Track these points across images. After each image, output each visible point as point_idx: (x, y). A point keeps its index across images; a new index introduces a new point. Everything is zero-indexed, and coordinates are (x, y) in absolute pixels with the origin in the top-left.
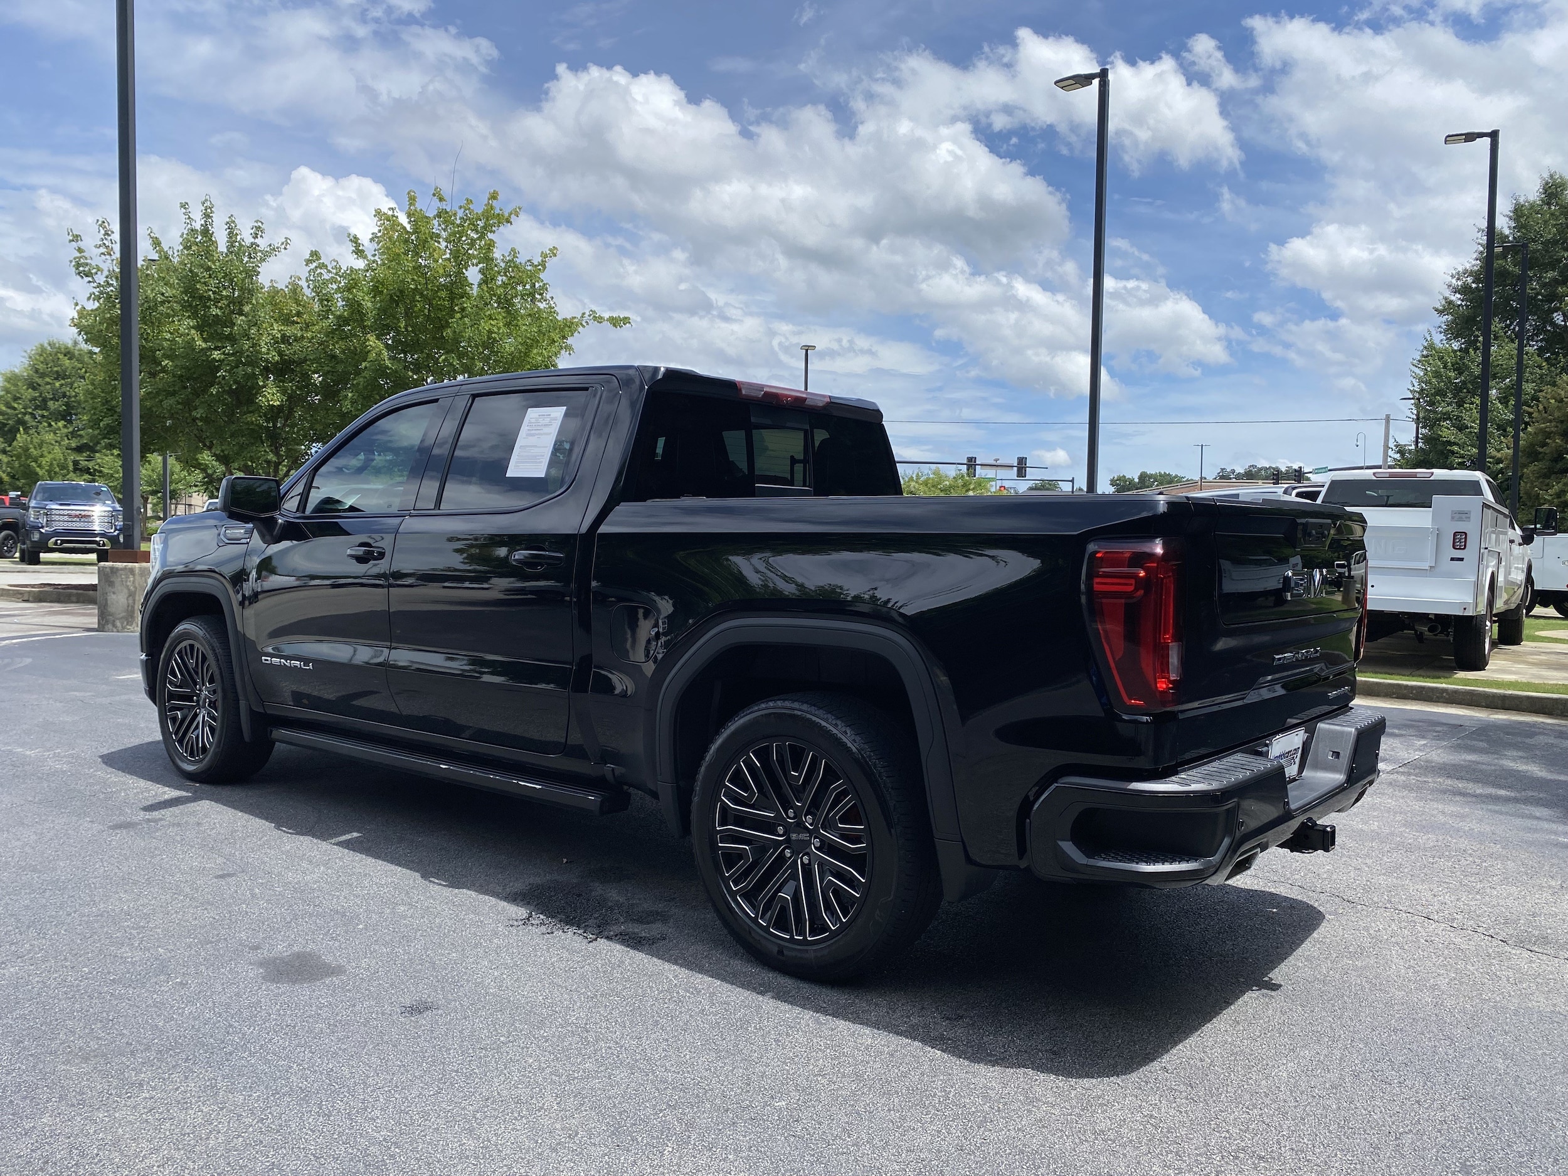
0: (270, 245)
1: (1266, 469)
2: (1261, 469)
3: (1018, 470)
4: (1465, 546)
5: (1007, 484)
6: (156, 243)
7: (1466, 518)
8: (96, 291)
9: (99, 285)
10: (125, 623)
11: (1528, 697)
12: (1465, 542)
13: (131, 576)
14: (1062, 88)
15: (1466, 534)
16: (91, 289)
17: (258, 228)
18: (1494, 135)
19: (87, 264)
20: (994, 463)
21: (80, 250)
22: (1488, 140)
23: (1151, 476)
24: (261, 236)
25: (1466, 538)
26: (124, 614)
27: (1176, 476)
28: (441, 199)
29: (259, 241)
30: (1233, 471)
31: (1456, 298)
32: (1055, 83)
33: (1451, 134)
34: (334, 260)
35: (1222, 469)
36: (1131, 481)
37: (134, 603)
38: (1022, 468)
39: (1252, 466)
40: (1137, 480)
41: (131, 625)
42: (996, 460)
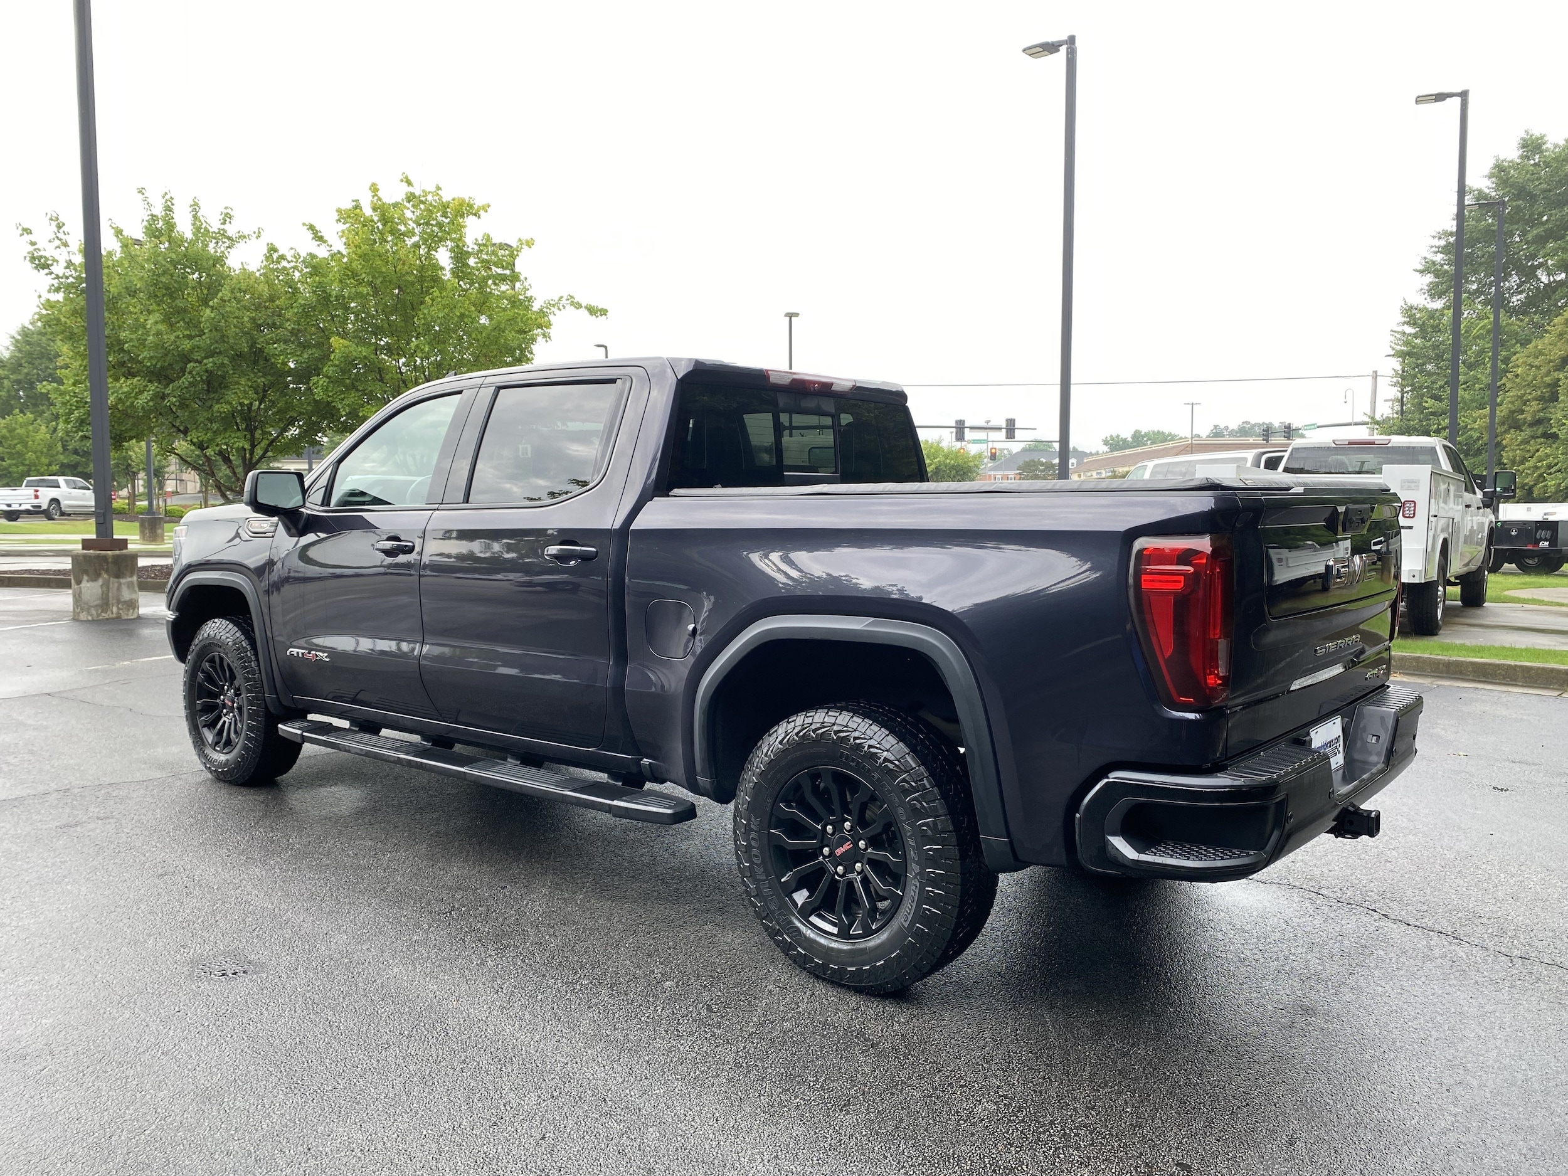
0: (239, 232)
1: (1259, 425)
2: (1254, 425)
3: (1007, 432)
4: (1414, 514)
5: (998, 446)
6: (118, 232)
7: (1415, 486)
8: (55, 282)
9: (58, 277)
10: (100, 611)
11: (1472, 663)
12: (1414, 510)
13: (104, 564)
14: (1030, 55)
15: (1415, 503)
16: (49, 281)
17: (227, 214)
18: (1464, 95)
19: (41, 257)
20: (985, 425)
21: (33, 244)
22: (1458, 100)
24: (230, 222)
25: (1415, 507)
26: (99, 602)
27: (1170, 434)
28: (409, 183)
29: (227, 227)
30: (1227, 428)
31: (1438, 258)
32: (1024, 50)
33: (1421, 95)
34: (292, 249)
35: (1216, 427)
37: (108, 591)
38: (1010, 429)
39: (1246, 422)
40: (1130, 439)
41: (106, 612)
42: (988, 422)
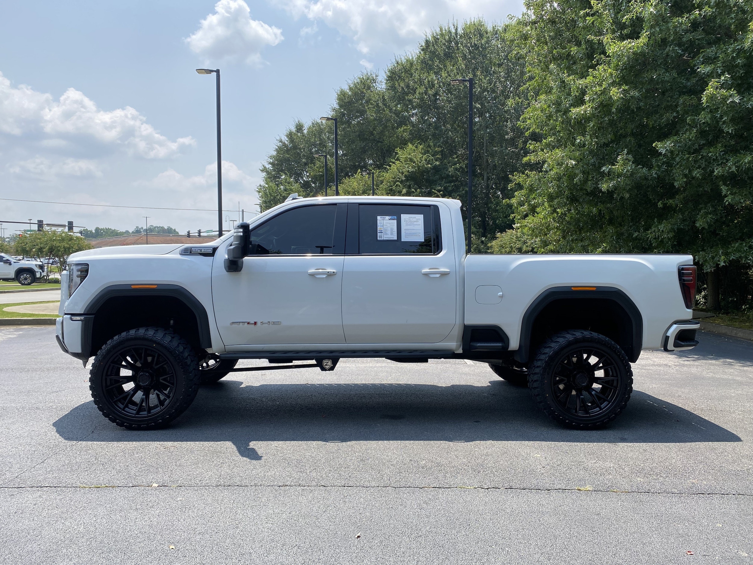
1: (158, 227)
2: (155, 227)
23: (102, 229)
30: (142, 228)
31: (269, 167)
35: (137, 227)
36: (91, 231)
39: (151, 226)
